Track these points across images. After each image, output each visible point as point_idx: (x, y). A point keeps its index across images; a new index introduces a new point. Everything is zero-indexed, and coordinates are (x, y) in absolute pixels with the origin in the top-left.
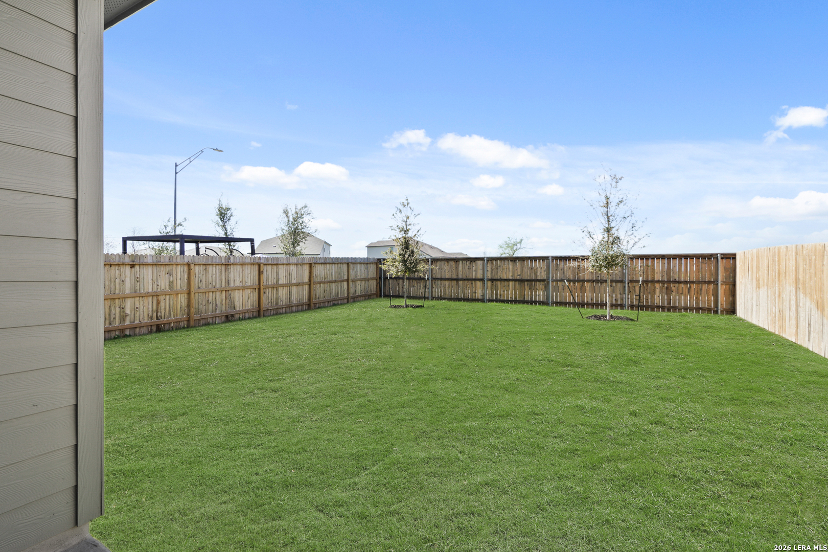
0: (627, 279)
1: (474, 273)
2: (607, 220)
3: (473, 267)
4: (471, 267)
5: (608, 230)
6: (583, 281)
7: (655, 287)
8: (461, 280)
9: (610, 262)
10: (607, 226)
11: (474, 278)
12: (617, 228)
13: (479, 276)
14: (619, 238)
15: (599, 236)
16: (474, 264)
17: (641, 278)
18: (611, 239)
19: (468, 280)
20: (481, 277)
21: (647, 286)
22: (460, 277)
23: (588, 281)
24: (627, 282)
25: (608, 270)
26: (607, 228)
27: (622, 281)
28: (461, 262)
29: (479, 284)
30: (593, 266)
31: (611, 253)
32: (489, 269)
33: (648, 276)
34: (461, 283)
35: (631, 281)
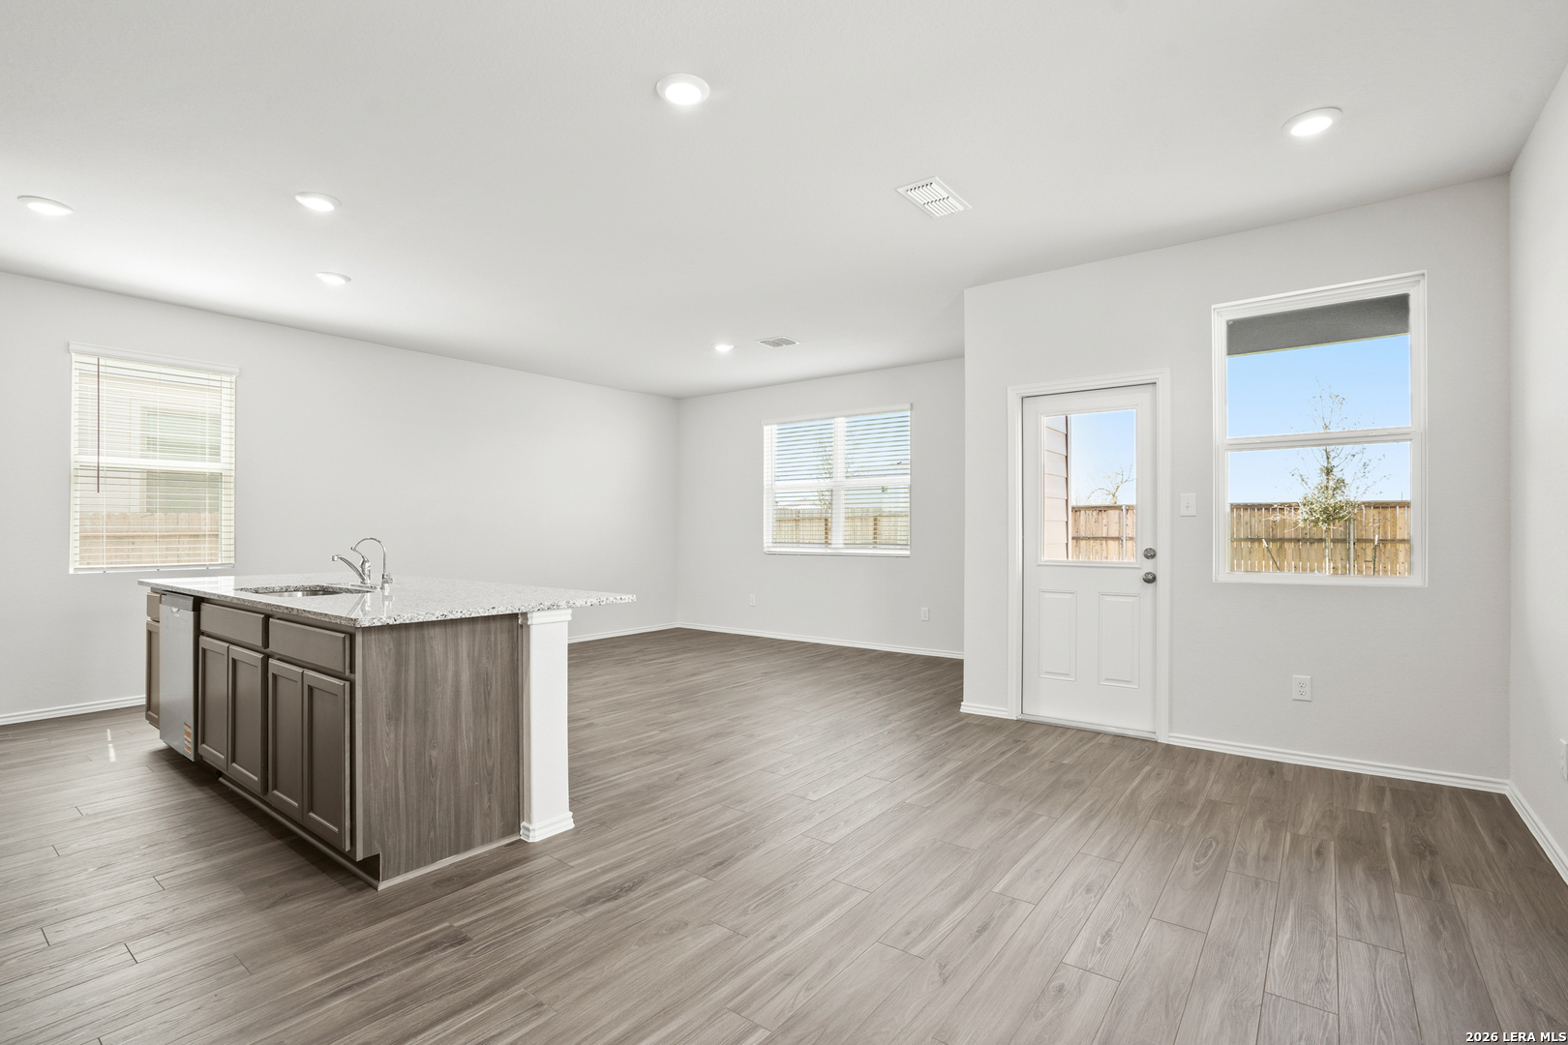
0: (1352, 538)
1: (1105, 528)
2: (1325, 456)
3: (1103, 519)
4: (1100, 520)
5: (1329, 471)
6: (1282, 540)
7: (1397, 550)
8: (1084, 538)
9: (1331, 515)
10: (1325, 464)
11: (1104, 536)
12: (1340, 468)
13: (1114, 533)
14: (1343, 481)
15: (1317, 478)
16: (1104, 515)
17: (1377, 537)
18: (1332, 484)
19: (1095, 539)
20: (1117, 535)
21: (1385, 547)
22: (1083, 534)
23: (1290, 540)
24: (1352, 543)
25: (1329, 525)
26: (1327, 469)
27: (1344, 541)
28: (1083, 512)
29: (1113, 544)
30: (1305, 520)
31: (1332, 502)
32: (1130, 523)
33: (1385, 533)
34: (1083, 543)
35: (1359, 540)
